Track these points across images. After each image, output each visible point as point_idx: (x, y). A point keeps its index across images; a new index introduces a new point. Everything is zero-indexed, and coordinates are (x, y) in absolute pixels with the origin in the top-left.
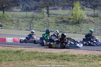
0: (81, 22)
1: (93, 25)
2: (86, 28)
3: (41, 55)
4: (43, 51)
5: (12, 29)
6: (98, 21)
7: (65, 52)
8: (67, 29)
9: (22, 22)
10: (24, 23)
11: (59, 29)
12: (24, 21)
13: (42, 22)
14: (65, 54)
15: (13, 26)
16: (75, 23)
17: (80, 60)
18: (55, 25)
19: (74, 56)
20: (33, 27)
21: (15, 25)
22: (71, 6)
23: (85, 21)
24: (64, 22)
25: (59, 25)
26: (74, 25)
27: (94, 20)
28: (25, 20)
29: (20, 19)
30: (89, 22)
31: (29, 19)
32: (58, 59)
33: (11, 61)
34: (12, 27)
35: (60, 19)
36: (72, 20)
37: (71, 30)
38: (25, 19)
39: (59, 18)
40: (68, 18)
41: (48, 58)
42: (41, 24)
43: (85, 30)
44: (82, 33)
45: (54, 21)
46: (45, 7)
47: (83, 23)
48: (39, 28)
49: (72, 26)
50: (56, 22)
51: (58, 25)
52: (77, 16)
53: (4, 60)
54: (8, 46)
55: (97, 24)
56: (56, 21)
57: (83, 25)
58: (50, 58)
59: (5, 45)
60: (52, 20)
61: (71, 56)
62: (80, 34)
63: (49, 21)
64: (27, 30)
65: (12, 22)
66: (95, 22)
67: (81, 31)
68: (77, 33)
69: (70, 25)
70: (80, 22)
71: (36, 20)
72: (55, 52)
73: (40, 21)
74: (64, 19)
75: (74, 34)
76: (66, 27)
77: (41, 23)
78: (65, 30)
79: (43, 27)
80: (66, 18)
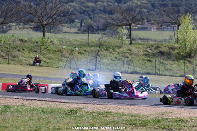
0: (194, 55)
3: (116, 119)
4: (120, 111)
5: (61, 67)
7: (165, 113)
8: (167, 68)
9: (79, 53)
10: (82, 55)
11: (152, 68)
12: (83, 52)
13: (118, 53)
14: (164, 117)
15: (61, 61)
16: (182, 56)
17: (194, 128)
18: (145, 60)
19: (182, 121)
20: (101, 64)
21: (66, 59)
22: (176, 23)
24: (162, 53)
25: (151, 60)
26: (181, 61)
28: (85, 51)
29: (76, 47)
31: (93, 48)
32: (150, 128)
33: (58, 129)
34: (60, 63)
35: (153, 48)
36: (176, 51)
37: (175, 70)
38: (85, 48)
39: (152, 46)
40: (170, 46)
41: (130, 124)
42: (116, 58)
45: (142, 53)
46: (125, 25)
48: (113, 65)
49: (176, 62)
50: (146, 55)
51: (150, 61)
52: (187, 43)
53: (45, 128)
54: (52, 101)
56: (145, 53)
58: (135, 124)
59: (46, 99)
60: (138, 51)
61: (176, 121)
63: (132, 53)
64: (89, 70)
65: (59, 53)
67: (194, 71)
69: (174, 60)
70: (192, 55)
71: (107, 49)
72: (145, 113)
73: (113, 53)
74: (163, 49)
75: (180, 77)
76: (166, 64)
77: (117, 56)
78: (164, 70)
79: (121, 63)
80: (165, 46)
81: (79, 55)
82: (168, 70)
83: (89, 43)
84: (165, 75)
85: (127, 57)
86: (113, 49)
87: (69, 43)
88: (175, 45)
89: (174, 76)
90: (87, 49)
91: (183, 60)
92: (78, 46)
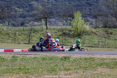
0: (83, 34)
1: (95, 37)
2: (89, 40)
5: (9, 43)
6: (100, 33)
8: (68, 42)
9: (19, 35)
10: (21, 36)
13: (41, 34)
15: (9, 39)
16: (76, 35)
18: (55, 38)
21: (12, 38)
23: (87, 33)
24: (64, 34)
25: (59, 37)
27: (97, 31)
28: (22, 33)
29: (16, 32)
30: (92, 33)
31: (26, 32)
34: (9, 41)
36: (73, 32)
39: (59, 30)
40: (69, 30)
43: (88, 43)
46: (43, 18)
47: (85, 35)
49: (73, 38)
52: (78, 27)
55: (100, 36)
57: (85, 38)
60: (52, 33)
64: (26, 44)
65: (7, 35)
66: (98, 33)
67: (84, 43)
69: (72, 37)
71: (34, 32)
73: (38, 34)
76: (67, 39)
77: (40, 36)
80: (66, 30)
81: (19, 36)
82: (69, 42)
83: (24, 29)
86: (37, 32)
87: (12, 30)
88: (71, 29)
90: (23, 33)
91: (76, 37)
92: (18, 31)
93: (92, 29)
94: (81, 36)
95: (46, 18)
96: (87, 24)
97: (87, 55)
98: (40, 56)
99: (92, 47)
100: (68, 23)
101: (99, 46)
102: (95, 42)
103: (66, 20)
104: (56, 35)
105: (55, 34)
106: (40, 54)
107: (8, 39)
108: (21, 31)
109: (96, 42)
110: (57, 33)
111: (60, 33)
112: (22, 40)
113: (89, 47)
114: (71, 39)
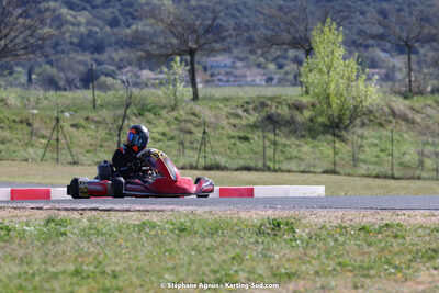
0: (351, 122)
1: (407, 132)
2: (378, 149)
5: (33, 159)
6: (428, 116)
8: (288, 155)
9: (72, 126)
10: (82, 129)
11: (253, 155)
12: (82, 122)
13: (168, 123)
15: (32, 146)
16: (324, 125)
18: (233, 137)
21: (45, 141)
22: (302, 46)
23: (369, 117)
24: (272, 122)
25: (249, 136)
26: (320, 137)
27: (412, 109)
28: (87, 119)
29: (63, 112)
30: (390, 118)
31: (106, 114)
34: (31, 151)
35: (250, 108)
36: (307, 114)
37: (309, 158)
38: (85, 113)
39: (247, 103)
40: (290, 102)
42: (164, 134)
43: (375, 159)
44: (364, 173)
45: (224, 121)
46: (181, 53)
47: (363, 125)
49: (309, 140)
51: (245, 139)
55: (428, 128)
57: (362, 137)
60: (215, 117)
62: (353, 175)
63: (201, 120)
65: (24, 125)
66: (418, 118)
67: (355, 161)
68: (342, 172)
69: (303, 136)
70: (346, 122)
71: (140, 115)
73: (155, 121)
74: (273, 109)
76: (285, 145)
77: (166, 130)
78: (281, 159)
79: (177, 147)
80: (279, 103)
81: (70, 129)
82: (290, 158)
83: (94, 100)
84: (289, 171)
85: (191, 132)
86: (154, 114)
87: (46, 102)
88: (301, 99)
89: (309, 172)
90: (91, 115)
91: (324, 133)
92: (68, 108)
93: (393, 98)
94: (346, 128)
95: (192, 52)
96: (369, 79)
97: (369, 212)
98: (166, 215)
99: (393, 177)
100: (287, 73)
101: (424, 174)
102: (404, 154)
103: (281, 61)
104: (234, 126)
105: (233, 121)
106: (165, 207)
107: (29, 144)
108: (85, 108)
109: (411, 156)
110: (238, 116)
111: (253, 118)
112: (88, 148)
113: (377, 177)
114: (302, 142)
